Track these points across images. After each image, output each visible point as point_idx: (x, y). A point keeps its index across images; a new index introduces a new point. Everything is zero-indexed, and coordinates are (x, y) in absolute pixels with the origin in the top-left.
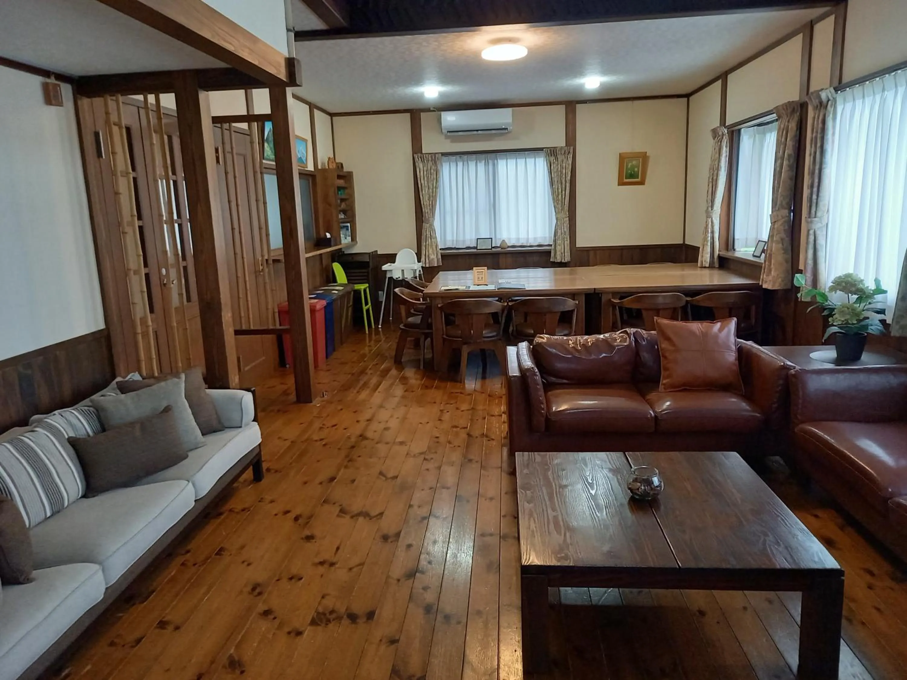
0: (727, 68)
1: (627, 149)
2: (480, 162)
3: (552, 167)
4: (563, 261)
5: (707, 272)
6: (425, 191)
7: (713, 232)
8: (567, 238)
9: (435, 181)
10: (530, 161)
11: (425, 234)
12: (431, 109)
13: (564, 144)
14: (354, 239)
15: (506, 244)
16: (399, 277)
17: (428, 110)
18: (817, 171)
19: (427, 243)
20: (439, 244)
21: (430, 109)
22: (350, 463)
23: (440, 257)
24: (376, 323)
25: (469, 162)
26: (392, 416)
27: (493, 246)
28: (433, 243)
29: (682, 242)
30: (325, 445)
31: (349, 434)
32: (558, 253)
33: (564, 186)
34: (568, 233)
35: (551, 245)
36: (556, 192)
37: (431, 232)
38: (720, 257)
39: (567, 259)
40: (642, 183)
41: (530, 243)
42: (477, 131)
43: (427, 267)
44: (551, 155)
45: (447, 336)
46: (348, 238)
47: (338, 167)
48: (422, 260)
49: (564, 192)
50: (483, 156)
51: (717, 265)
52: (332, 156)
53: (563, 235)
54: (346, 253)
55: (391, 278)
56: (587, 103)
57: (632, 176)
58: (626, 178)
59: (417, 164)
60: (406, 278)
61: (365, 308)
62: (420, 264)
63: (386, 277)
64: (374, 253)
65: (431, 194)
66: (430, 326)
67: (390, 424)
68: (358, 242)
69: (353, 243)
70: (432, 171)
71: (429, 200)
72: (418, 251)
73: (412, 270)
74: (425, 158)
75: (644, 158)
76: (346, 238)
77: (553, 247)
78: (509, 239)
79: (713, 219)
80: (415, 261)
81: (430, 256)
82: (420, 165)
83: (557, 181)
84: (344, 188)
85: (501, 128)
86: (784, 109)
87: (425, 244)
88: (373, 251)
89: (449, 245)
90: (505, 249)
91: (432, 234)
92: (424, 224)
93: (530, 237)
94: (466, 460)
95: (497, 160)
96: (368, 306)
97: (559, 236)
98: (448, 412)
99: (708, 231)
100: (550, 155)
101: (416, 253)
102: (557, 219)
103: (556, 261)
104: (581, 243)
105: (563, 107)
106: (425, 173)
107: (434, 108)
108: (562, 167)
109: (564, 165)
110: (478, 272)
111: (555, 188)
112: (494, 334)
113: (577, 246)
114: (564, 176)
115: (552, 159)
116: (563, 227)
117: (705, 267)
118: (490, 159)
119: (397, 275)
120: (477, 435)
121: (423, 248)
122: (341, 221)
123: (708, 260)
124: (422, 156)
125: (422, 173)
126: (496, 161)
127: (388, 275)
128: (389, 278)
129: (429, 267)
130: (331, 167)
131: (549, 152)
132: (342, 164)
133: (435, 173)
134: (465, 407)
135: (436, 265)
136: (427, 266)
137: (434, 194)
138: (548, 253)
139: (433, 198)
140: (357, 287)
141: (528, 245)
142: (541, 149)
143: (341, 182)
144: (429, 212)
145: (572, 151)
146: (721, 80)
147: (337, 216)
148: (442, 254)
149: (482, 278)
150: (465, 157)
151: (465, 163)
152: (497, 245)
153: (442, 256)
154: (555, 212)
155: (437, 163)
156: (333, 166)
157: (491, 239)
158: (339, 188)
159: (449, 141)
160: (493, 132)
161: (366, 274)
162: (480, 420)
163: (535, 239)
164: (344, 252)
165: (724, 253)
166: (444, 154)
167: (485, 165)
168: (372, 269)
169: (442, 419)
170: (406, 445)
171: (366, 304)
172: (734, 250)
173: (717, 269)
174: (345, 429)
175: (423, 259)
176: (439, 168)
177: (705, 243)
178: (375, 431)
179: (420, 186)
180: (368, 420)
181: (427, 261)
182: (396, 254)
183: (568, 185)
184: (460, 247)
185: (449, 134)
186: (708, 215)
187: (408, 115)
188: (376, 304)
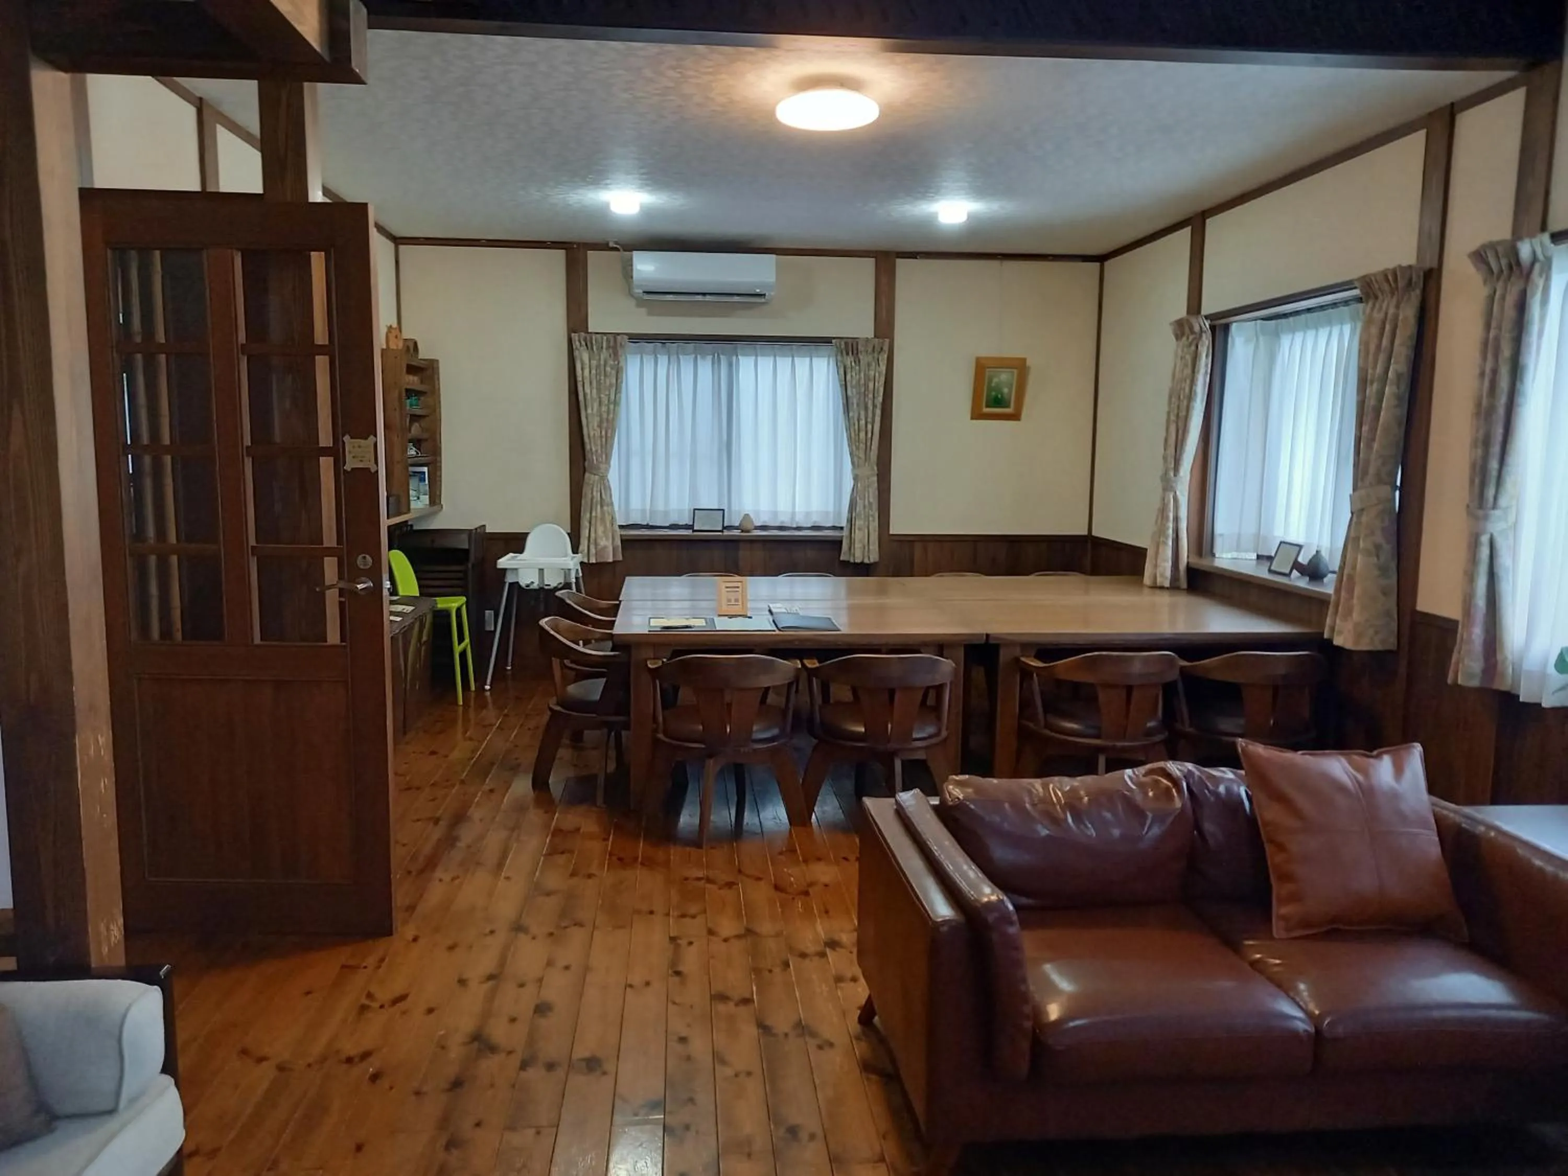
0: (1207, 205)
1: (989, 349)
2: (703, 358)
3: (848, 377)
4: (866, 561)
5: (1165, 599)
6: (592, 409)
7: (1176, 519)
8: (873, 516)
9: (614, 389)
10: (802, 364)
11: (590, 496)
12: (611, 245)
13: (871, 335)
14: (435, 499)
15: (752, 522)
16: (532, 583)
17: (604, 247)
18: (1501, 411)
19: (594, 514)
20: (617, 516)
21: (607, 244)
22: (455, 1152)
23: (619, 543)
24: (481, 680)
25: (681, 357)
26: (550, 963)
27: (725, 525)
28: (607, 515)
29: (1085, 533)
30: (375, 1078)
31: (442, 1033)
32: (858, 545)
33: (870, 415)
34: (875, 506)
35: (842, 528)
36: (854, 425)
37: (603, 491)
38: (1190, 570)
39: (874, 557)
40: (1016, 417)
41: (797, 523)
42: (704, 294)
43: (593, 564)
44: (847, 354)
45: (665, 734)
46: (422, 497)
47: (408, 348)
48: (581, 548)
49: (870, 427)
50: (709, 347)
51: (1184, 583)
52: (395, 325)
53: (867, 510)
54: (415, 528)
55: (515, 585)
56: (916, 258)
57: (998, 401)
58: (987, 406)
59: (576, 353)
60: (547, 585)
61: (458, 649)
62: (579, 557)
63: (505, 583)
64: (479, 530)
65: (605, 416)
66: (623, 708)
67: (550, 994)
68: (444, 507)
69: (436, 508)
70: (608, 369)
71: (600, 426)
72: (571, 529)
73: (562, 569)
74: (594, 342)
75: (1020, 367)
76: (418, 498)
77: (845, 533)
78: (757, 513)
79: (1178, 493)
80: (566, 551)
81: (599, 541)
82: (583, 356)
83: (858, 405)
84: (418, 393)
85: (753, 292)
86: (1387, 280)
87: (588, 515)
88: (477, 526)
89: (636, 519)
90: (748, 531)
91: (604, 496)
92: (587, 475)
93: (797, 510)
94: (782, 1132)
95: (737, 356)
96: (463, 645)
97: (860, 511)
98: (691, 943)
99: (1168, 517)
100: (844, 353)
101: (568, 534)
102: (856, 478)
103: (852, 561)
104: (898, 527)
105: (872, 261)
106: (594, 372)
107: (616, 243)
108: (867, 378)
109: (872, 373)
110: (727, 587)
111: (853, 417)
112: (775, 731)
113: (891, 532)
114: (871, 396)
115: (849, 360)
116: (867, 495)
117: (1162, 588)
118: (723, 354)
119: (528, 578)
120: (786, 1030)
121: (585, 523)
122: (410, 461)
123: (1168, 573)
124: (588, 338)
125: (587, 372)
126: (734, 358)
127: (510, 579)
128: (511, 584)
129: (596, 564)
130: (393, 346)
131: (843, 346)
132: (415, 344)
133: (614, 372)
134: (728, 926)
135: (611, 560)
136: (593, 560)
137: (611, 416)
138: (836, 544)
139: (609, 425)
140: (442, 603)
141: (795, 526)
142: (827, 341)
143: (413, 381)
144: (599, 451)
145: (886, 348)
146: (1189, 228)
147: (405, 451)
148: (624, 538)
149: (737, 600)
150: (674, 346)
151: (674, 358)
152: (733, 524)
153: (622, 541)
154: (853, 463)
155: (620, 353)
156: (397, 346)
157: (722, 512)
158: (410, 393)
159: (643, 310)
160: (736, 299)
161: (461, 575)
162: (777, 970)
163: (808, 514)
164: (411, 526)
165: (1198, 562)
166: (636, 338)
167: (713, 363)
168: (473, 566)
169: (680, 968)
170: (605, 1073)
171: (461, 639)
172: (1213, 555)
173: (1185, 591)
174: (430, 1011)
175: (583, 546)
176: (622, 364)
177: (1162, 539)
178: (513, 1020)
179: (581, 397)
180: (491, 977)
181: (593, 551)
182: (527, 534)
183: (878, 412)
184: (658, 524)
185: (647, 297)
186: (1168, 486)
187: (560, 254)
188: (481, 640)
